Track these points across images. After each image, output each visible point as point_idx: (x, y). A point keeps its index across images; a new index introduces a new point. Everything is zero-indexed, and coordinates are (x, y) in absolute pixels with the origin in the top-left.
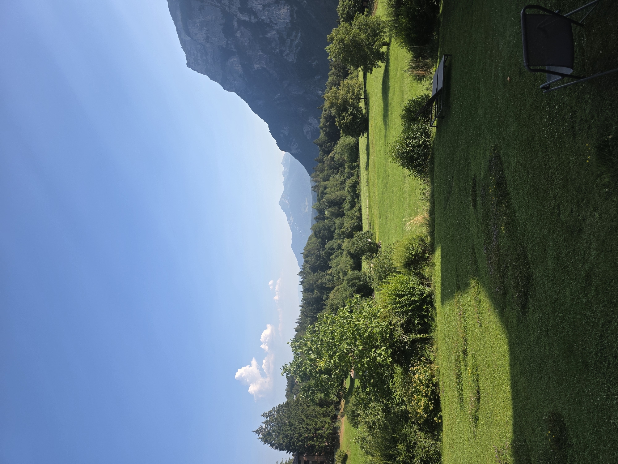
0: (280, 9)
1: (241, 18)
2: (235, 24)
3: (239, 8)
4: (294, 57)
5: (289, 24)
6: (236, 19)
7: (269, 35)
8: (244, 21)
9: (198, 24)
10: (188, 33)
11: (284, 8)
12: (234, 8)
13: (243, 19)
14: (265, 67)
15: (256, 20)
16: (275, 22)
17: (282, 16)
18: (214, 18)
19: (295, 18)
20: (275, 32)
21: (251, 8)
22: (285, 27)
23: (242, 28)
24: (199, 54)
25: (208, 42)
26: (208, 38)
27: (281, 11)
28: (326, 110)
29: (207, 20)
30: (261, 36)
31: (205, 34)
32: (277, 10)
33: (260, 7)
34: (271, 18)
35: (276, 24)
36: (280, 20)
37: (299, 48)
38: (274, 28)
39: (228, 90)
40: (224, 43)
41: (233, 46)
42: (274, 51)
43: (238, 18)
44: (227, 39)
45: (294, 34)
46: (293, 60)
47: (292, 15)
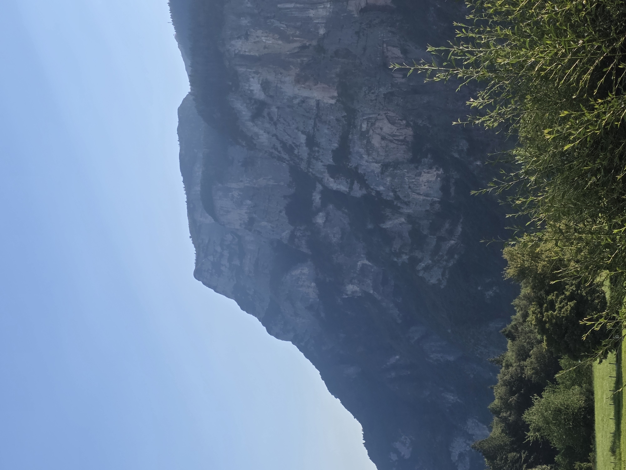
0: (420, 175)
1: (331, 185)
2: (317, 198)
3: (329, 167)
4: (443, 275)
5: (437, 207)
6: (319, 187)
7: (388, 225)
8: (337, 193)
9: (236, 194)
10: (210, 208)
11: (428, 173)
12: (319, 166)
13: (335, 189)
14: (372, 292)
15: (364, 192)
16: (406, 200)
17: (423, 187)
18: (271, 183)
19: (453, 194)
20: (403, 220)
21: (356, 168)
22: (427, 211)
23: (331, 206)
24: (226, 253)
25: (250, 230)
26: (252, 221)
27: (421, 179)
28: (511, 365)
29: (256, 186)
30: (370, 226)
31: (246, 213)
32: (414, 176)
33: (376, 167)
34: (397, 190)
35: (407, 204)
36: (418, 197)
37: (456, 256)
38: (402, 211)
39: (278, 336)
40: (285, 234)
41: (303, 242)
42: (396, 260)
43: (323, 186)
44: (292, 228)
45: (447, 226)
46: (439, 280)
47: (445, 189)
